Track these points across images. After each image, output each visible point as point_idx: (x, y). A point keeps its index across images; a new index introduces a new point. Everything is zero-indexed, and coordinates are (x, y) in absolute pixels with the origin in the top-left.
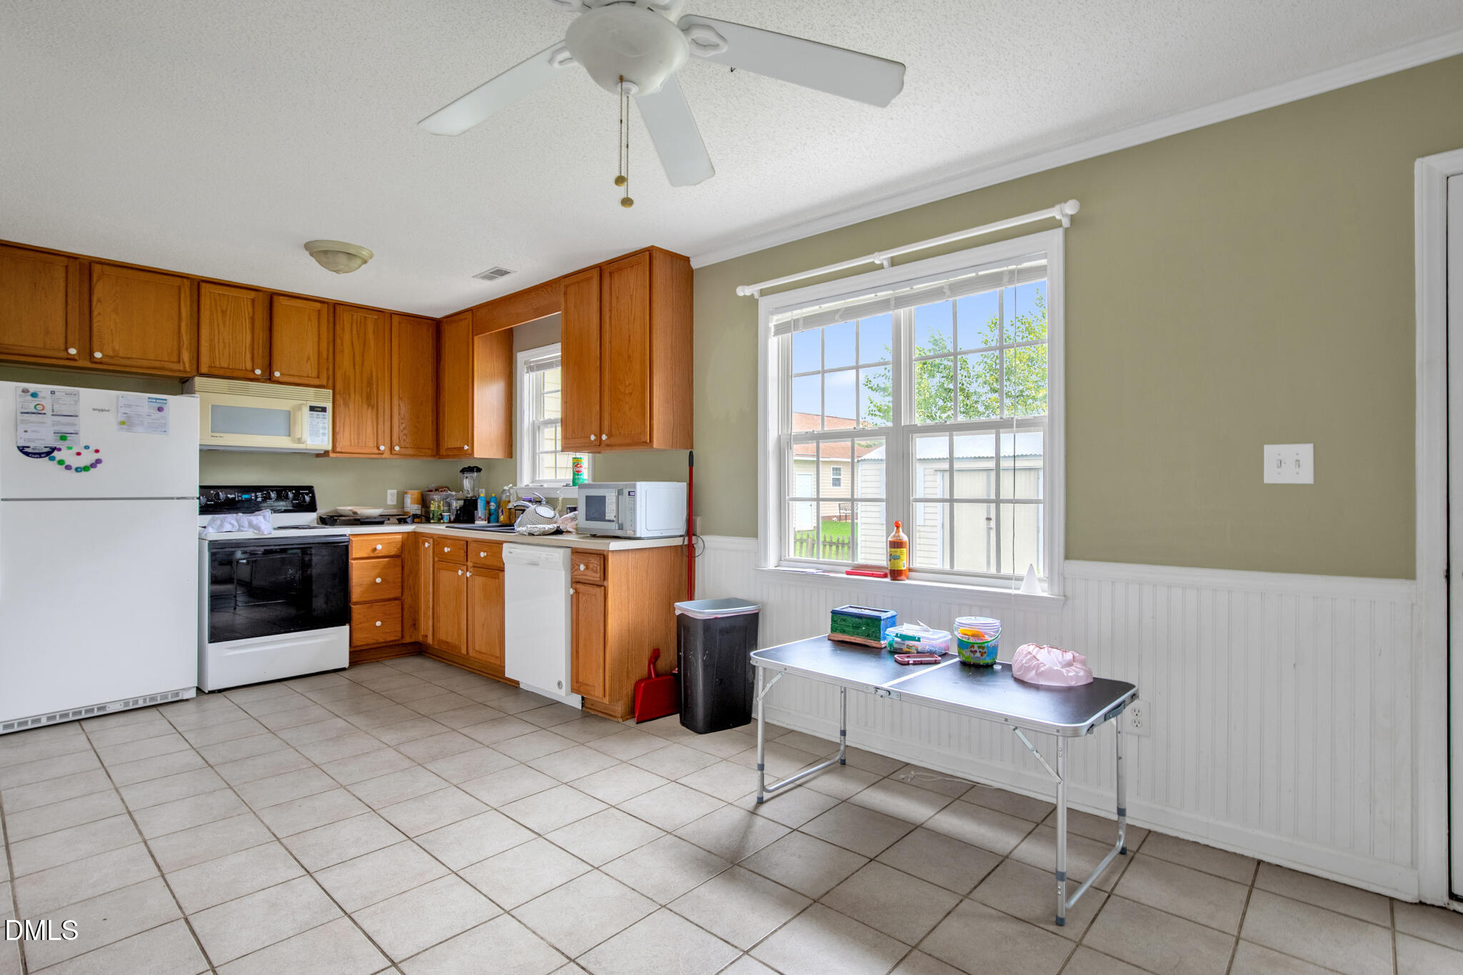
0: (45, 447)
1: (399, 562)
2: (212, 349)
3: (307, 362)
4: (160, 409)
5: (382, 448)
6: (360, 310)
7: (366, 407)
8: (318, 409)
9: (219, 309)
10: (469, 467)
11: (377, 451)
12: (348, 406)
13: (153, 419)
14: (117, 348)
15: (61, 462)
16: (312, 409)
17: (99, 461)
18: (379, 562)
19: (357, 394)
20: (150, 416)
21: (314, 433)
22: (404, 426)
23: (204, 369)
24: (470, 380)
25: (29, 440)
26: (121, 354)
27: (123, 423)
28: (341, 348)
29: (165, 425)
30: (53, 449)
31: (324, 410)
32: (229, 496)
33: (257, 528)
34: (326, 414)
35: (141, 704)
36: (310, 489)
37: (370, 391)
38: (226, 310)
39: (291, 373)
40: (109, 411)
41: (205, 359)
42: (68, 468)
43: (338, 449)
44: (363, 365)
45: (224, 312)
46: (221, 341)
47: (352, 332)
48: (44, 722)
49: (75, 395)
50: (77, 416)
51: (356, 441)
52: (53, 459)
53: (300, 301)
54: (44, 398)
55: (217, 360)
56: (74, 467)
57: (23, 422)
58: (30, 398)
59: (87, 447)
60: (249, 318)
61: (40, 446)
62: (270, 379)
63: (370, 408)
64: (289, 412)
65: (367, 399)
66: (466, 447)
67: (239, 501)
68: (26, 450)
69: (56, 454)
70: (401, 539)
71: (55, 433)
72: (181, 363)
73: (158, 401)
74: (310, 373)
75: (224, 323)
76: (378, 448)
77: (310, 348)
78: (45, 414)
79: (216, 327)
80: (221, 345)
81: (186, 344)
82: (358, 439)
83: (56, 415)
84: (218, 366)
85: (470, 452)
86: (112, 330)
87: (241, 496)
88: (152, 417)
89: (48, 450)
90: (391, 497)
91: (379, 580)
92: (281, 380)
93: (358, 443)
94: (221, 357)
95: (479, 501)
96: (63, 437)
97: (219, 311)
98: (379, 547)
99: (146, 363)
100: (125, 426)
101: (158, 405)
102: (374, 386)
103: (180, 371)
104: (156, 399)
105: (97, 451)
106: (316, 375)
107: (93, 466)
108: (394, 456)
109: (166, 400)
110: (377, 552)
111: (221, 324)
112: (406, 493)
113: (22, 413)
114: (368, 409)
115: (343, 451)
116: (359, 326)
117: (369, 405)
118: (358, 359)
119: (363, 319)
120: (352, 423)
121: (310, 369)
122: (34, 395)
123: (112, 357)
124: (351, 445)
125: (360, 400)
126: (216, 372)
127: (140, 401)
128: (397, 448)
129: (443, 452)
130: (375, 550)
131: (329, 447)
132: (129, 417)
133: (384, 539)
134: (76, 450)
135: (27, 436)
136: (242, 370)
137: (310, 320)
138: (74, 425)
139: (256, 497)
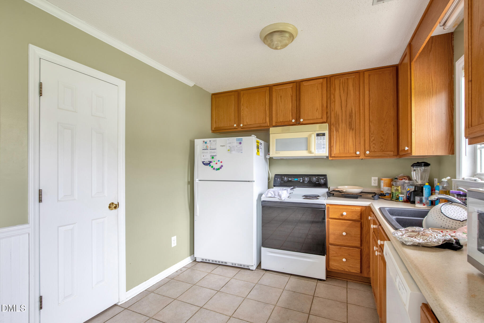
0: (208, 161)
1: (359, 224)
2: (277, 114)
3: (316, 111)
4: (240, 143)
5: (358, 153)
6: (344, 76)
7: (349, 130)
8: (321, 135)
9: (279, 96)
10: (418, 163)
11: (355, 155)
12: (338, 132)
13: (238, 148)
14: (247, 121)
15: (212, 167)
16: (318, 135)
17: (222, 166)
18: (345, 223)
19: (343, 123)
20: (237, 146)
21: (319, 147)
22: (373, 138)
23: (274, 124)
24: (409, 97)
25: (204, 159)
26: (249, 124)
27: (229, 150)
28: (334, 100)
29: (242, 150)
30: (211, 162)
31: (324, 135)
32: (289, 179)
33: (280, 196)
34: (325, 137)
35: (237, 266)
36: (325, 176)
37: (351, 121)
38: (282, 96)
39: (309, 118)
40: (225, 146)
41: (274, 120)
42: (214, 169)
43: (333, 155)
44: (346, 106)
45: (281, 97)
46: (280, 110)
47: (340, 90)
48: (211, 262)
49: (215, 141)
50: (216, 149)
51: (343, 150)
52: (210, 166)
53: (312, 81)
54: (208, 143)
55: (279, 118)
56: (215, 168)
57: (203, 153)
58: (205, 144)
59: (219, 161)
60: (290, 97)
61: (207, 161)
62: (298, 123)
63: (351, 130)
64: (307, 138)
65: (349, 125)
66: (406, 148)
67: (293, 181)
68: (204, 163)
69: (211, 164)
70: (359, 211)
71: (210, 156)
72: (266, 123)
73: (240, 140)
74: (318, 117)
75: (281, 102)
76: (356, 153)
77: (318, 104)
78: (208, 149)
79: (278, 104)
80: (280, 111)
81: (267, 114)
82: (344, 149)
83: (211, 149)
84: (279, 121)
85: (409, 152)
86: (246, 115)
87: (294, 179)
88: (238, 147)
89: (209, 162)
90: (374, 181)
91: (344, 234)
92: (304, 123)
93: (344, 151)
94: (280, 117)
95: (424, 188)
96: (213, 158)
97: (279, 97)
98: (345, 213)
99: (255, 126)
100: (229, 152)
101: (239, 142)
102: (354, 117)
103: (266, 126)
104: (239, 139)
105: (221, 162)
106: (321, 117)
107: (221, 168)
108: (367, 157)
109: (242, 139)
110: (343, 216)
111: (280, 103)
112: (381, 179)
113: (203, 149)
114: (350, 130)
115: (335, 156)
116: (344, 85)
117: (351, 128)
118: (344, 103)
119: (346, 80)
120: (341, 140)
121: (317, 115)
122: (206, 143)
123: (246, 125)
124: (340, 153)
125: (345, 127)
126: (278, 124)
127: (233, 140)
128: (368, 152)
129: (401, 153)
130: (342, 215)
131: (327, 154)
132: (231, 148)
133: (349, 209)
134: (215, 162)
135: (205, 157)
136: (288, 121)
137: (318, 89)
138: (215, 152)
139: (300, 180)
